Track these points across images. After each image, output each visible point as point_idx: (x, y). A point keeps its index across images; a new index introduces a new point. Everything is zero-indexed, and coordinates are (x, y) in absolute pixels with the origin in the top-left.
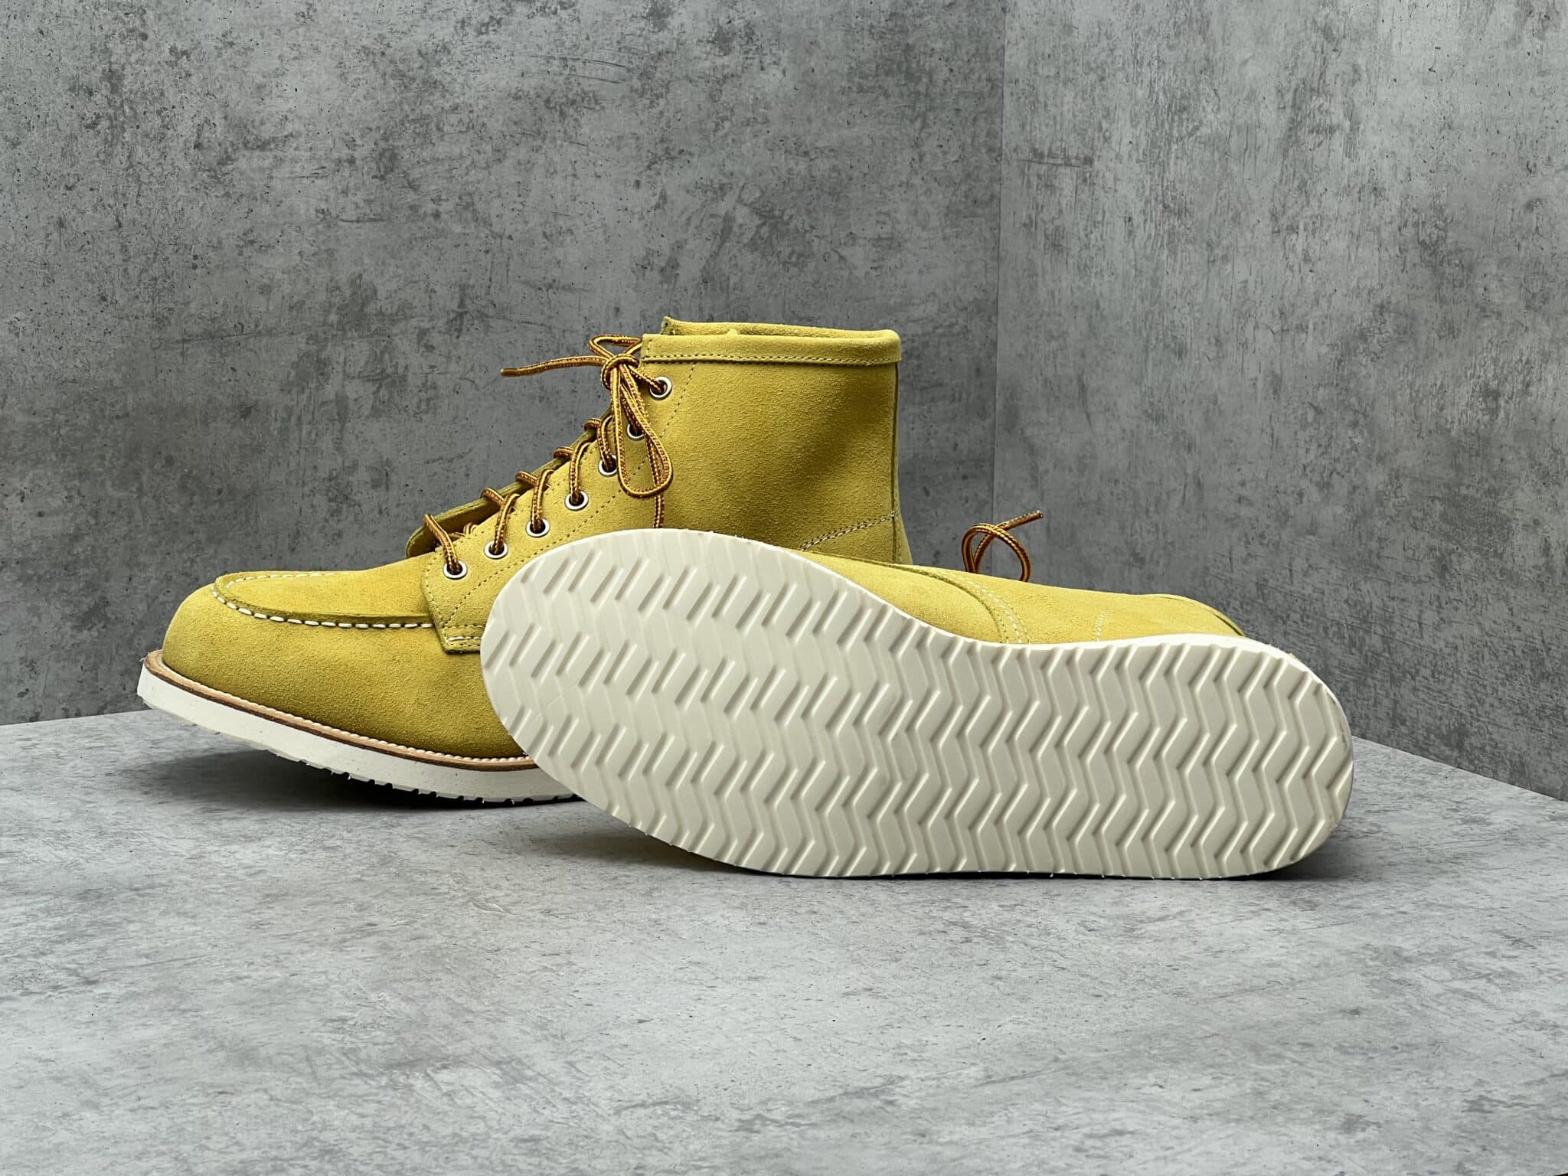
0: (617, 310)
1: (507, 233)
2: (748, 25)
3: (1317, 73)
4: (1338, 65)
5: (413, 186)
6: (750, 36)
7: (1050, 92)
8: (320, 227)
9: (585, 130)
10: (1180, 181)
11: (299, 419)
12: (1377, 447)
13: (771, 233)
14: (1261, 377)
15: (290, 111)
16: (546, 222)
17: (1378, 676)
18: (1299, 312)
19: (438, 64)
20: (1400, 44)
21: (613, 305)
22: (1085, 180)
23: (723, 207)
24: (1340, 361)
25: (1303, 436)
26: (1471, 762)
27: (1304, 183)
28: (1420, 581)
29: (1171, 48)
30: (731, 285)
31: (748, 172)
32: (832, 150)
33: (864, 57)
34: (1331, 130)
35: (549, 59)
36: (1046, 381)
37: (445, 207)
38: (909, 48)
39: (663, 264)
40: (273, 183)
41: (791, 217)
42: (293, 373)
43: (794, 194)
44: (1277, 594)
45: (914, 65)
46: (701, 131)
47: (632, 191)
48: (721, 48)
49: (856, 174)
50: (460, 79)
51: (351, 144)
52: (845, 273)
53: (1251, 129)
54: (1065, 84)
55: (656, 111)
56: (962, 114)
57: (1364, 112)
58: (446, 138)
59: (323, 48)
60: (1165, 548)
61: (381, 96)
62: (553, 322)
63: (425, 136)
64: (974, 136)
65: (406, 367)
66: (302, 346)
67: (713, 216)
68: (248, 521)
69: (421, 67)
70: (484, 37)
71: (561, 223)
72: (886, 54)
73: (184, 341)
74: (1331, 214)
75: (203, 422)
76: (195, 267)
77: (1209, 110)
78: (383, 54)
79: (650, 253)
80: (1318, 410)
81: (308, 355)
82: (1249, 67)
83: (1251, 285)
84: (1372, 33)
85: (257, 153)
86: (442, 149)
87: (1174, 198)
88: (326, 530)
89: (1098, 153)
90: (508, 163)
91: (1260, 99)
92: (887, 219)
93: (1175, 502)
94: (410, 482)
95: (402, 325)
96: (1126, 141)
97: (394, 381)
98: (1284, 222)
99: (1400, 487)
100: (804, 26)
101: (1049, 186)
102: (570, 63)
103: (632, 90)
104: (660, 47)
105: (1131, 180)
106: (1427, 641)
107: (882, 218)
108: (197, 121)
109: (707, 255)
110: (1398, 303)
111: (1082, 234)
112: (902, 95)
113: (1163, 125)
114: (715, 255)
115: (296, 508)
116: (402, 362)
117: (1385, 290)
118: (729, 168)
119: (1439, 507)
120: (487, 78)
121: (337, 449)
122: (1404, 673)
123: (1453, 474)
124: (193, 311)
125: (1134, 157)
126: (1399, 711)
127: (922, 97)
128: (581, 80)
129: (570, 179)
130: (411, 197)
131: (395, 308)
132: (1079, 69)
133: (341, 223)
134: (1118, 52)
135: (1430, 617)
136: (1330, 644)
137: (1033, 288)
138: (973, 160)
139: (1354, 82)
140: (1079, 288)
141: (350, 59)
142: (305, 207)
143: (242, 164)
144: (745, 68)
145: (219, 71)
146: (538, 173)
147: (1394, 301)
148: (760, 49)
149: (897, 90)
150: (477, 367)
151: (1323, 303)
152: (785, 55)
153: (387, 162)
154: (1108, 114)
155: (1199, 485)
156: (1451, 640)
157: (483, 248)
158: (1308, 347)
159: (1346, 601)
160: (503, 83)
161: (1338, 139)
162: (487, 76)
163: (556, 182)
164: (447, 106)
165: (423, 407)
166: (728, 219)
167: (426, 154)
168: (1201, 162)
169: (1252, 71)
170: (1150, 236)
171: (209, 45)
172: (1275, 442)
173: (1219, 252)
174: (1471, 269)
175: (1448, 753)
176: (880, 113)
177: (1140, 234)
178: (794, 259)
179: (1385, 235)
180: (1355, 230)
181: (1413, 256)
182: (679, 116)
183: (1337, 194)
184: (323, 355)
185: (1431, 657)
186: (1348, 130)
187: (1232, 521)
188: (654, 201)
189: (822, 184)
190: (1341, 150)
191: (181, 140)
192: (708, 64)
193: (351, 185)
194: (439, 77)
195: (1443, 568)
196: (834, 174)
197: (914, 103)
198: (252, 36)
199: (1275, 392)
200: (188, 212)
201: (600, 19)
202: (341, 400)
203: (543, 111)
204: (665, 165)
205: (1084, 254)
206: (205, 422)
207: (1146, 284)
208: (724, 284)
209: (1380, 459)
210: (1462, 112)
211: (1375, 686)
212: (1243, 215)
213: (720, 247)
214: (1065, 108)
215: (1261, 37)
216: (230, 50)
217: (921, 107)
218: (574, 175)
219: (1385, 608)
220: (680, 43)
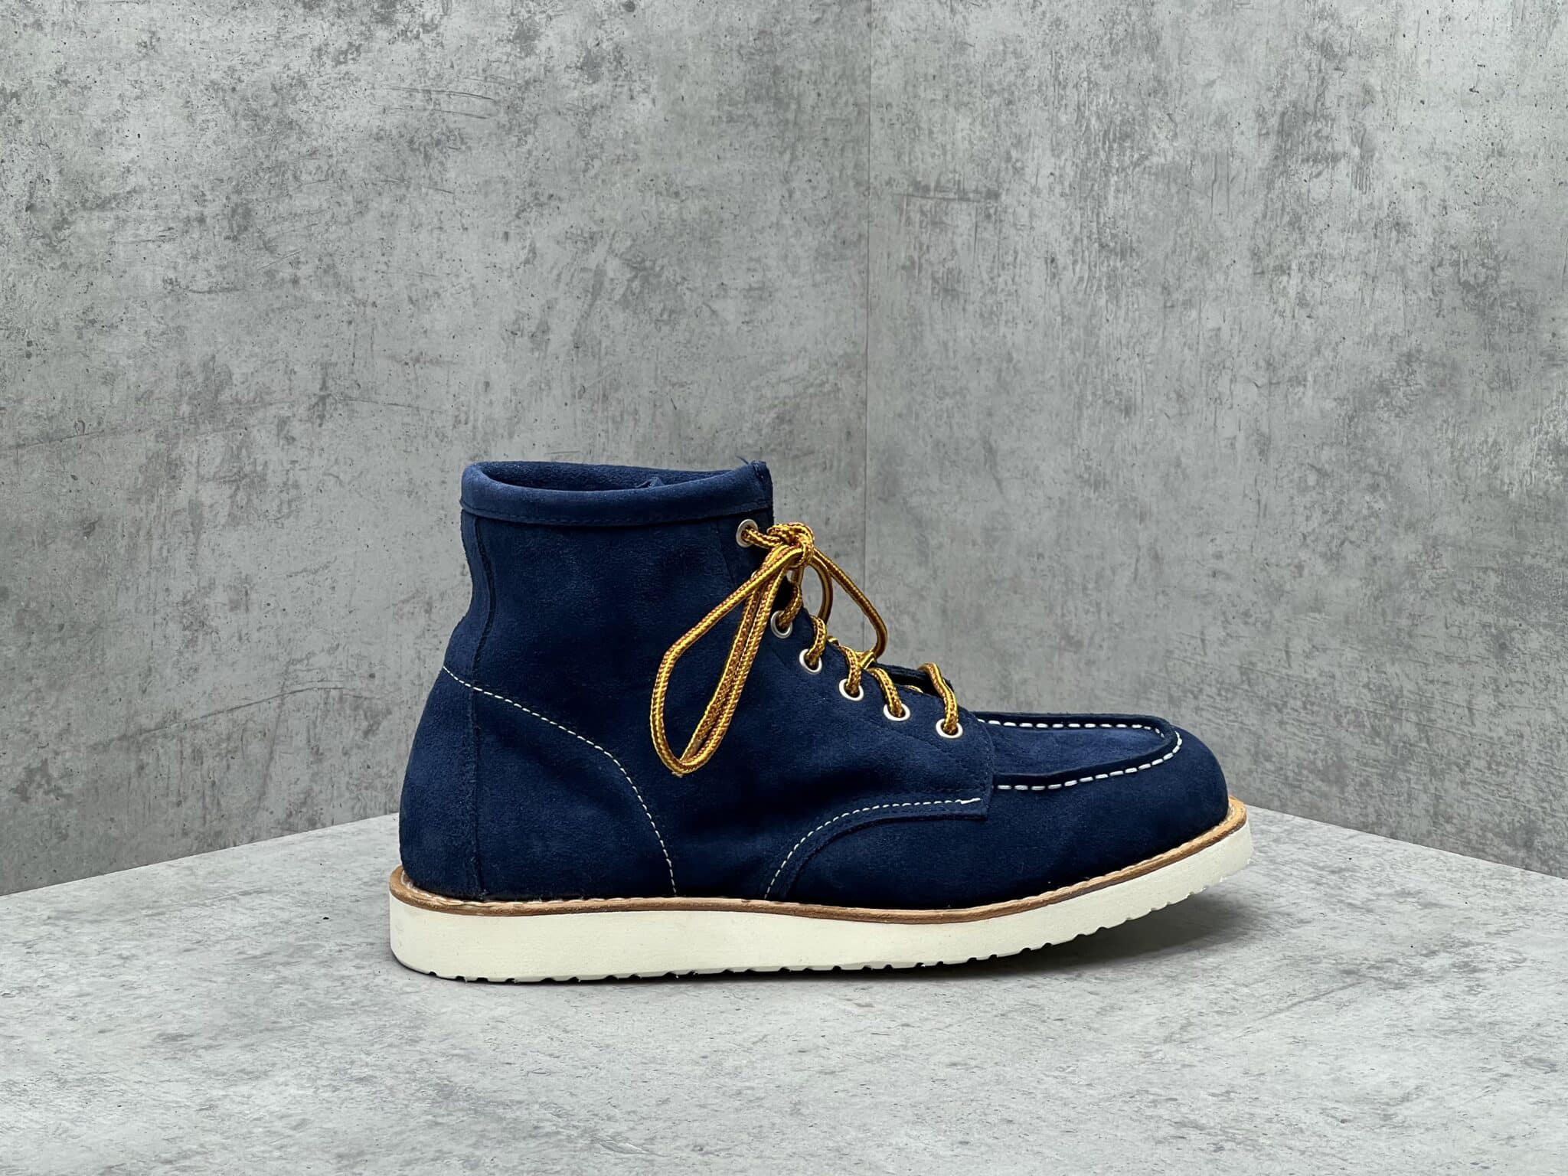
0: (487, 384)
1: (370, 301)
2: (618, 49)
3: (1313, 94)
4: (1340, 86)
5: (269, 247)
6: (619, 60)
7: (937, 118)
8: (168, 300)
9: (451, 175)
10: (1123, 217)
11: (149, 532)
12: (1406, 514)
13: (642, 286)
14: (1241, 437)
15: (132, 161)
16: (412, 285)
17: (1413, 769)
18: (1294, 362)
19: (294, 101)
20: (1429, 61)
21: (483, 379)
22: (988, 216)
23: (594, 259)
24: (1351, 419)
25: (1301, 501)
26: (1544, 862)
27: (1297, 218)
28: (1469, 662)
29: (1107, 68)
30: (603, 351)
31: (619, 218)
32: (702, 190)
33: (733, 82)
34: (1335, 158)
35: (411, 91)
36: (937, 444)
37: (304, 271)
38: (777, 71)
39: (533, 329)
40: (115, 249)
41: (662, 268)
42: (140, 480)
43: (665, 240)
44: (1268, 679)
45: (782, 90)
46: (571, 172)
47: (500, 243)
48: (589, 75)
49: (726, 216)
50: (318, 119)
51: (200, 199)
52: (717, 330)
53: (1221, 159)
54: (957, 109)
55: (525, 149)
56: (830, 143)
57: (1380, 138)
58: (304, 189)
59: (167, 85)
60: (1111, 629)
61: (232, 141)
62: (420, 403)
63: (282, 186)
64: (842, 169)
65: (266, 464)
66: (151, 444)
67: (584, 270)
68: (93, 660)
69: (275, 105)
70: (343, 68)
71: (427, 285)
72: (755, 77)
73: (18, 446)
74: (1336, 253)
75: (40, 544)
76: (29, 355)
77: (1161, 136)
78: (234, 89)
79: (520, 316)
80: (1321, 473)
81: (158, 455)
82: (1216, 87)
83: (1225, 334)
84: (1389, 49)
85: (96, 213)
86: (299, 202)
87: (1114, 236)
88: (182, 665)
89: (1006, 186)
90: (371, 216)
91: (1234, 124)
92: (758, 266)
93: (1124, 578)
94: (272, 601)
95: (260, 414)
96: (1045, 172)
97: (252, 482)
98: (1270, 262)
99: (1440, 556)
100: (674, 48)
101: (937, 223)
102: (434, 96)
103: (500, 126)
104: (528, 75)
105: (1052, 216)
106: (1479, 728)
107: (752, 265)
108: (29, 177)
109: (579, 316)
110: (1432, 350)
111: (985, 276)
112: (771, 124)
113: (1096, 153)
114: (586, 316)
115: (147, 641)
116: (261, 459)
117: (1414, 337)
118: (600, 213)
119: (1493, 579)
120: (346, 116)
121: (192, 567)
122: (1449, 764)
123: (1512, 541)
124: (27, 409)
125: (1058, 190)
126: (1442, 807)
127: (791, 126)
128: (445, 115)
129: (436, 232)
130: (266, 260)
131: (252, 394)
132: (977, 92)
133: (190, 294)
134: (1030, 73)
135: (1484, 701)
136: (1343, 733)
137: (917, 339)
138: (841, 195)
139: (1364, 105)
140: (982, 338)
141: (198, 98)
142: (151, 278)
143: (81, 227)
144: (614, 97)
145: (53, 115)
146: (403, 226)
147: (1425, 348)
148: (628, 75)
149: (766, 119)
150: (342, 460)
151: (1328, 353)
152: (654, 81)
153: (241, 220)
154: (1020, 142)
155: (1156, 558)
156: (1514, 727)
157: (346, 318)
158: (1307, 401)
159: (1366, 686)
160: (363, 122)
161: (1344, 169)
162: (347, 113)
163: (421, 237)
164: (304, 150)
165: (285, 510)
166: (599, 273)
167: (283, 209)
168: (1152, 195)
169: (1220, 93)
170: (1081, 279)
171: (41, 84)
172: (1263, 510)
173: (1178, 296)
174: (1532, 312)
175: (1511, 852)
176: (751, 143)
177: (1067, 275)
178: (665, 317)
179: (1412, 274)
180: (1370, 271)
181: (1452, 297)
182: (547, 155)
183: (1343, 231)
184: (173, 456)
185: (1487, 746)
186: (1357, 159)
187: (1204, 599)
188: (523, 255)
189: (693, 229)
190: (1348, 181)
191: (14, 199)
192: (576, 93)
193: (201, 249)
194: (295, 117)
195: (1501, 647)
196: (705, 217)
197: (783, 132)
198: (88, 72)
199: (1261, 452)
200: (20, 287)
201: (464, 44)
202: (195, 507)
203: (406, 154)
204: (534, 214)
205: (990, 300)
206: (44, 545)
207: (1076, 333)
208: (596, 349)
209: (1411, 526)
210: (1517, 137)
211: (1409, 780)
212: (1212, 254)
213: (591, 306)
214: (959, 136)
215: (1233, 55)
216: (65, 90)
217: (790, 136)
218: (441, 228)
219: (1420, 692)
220: (547, 70)
